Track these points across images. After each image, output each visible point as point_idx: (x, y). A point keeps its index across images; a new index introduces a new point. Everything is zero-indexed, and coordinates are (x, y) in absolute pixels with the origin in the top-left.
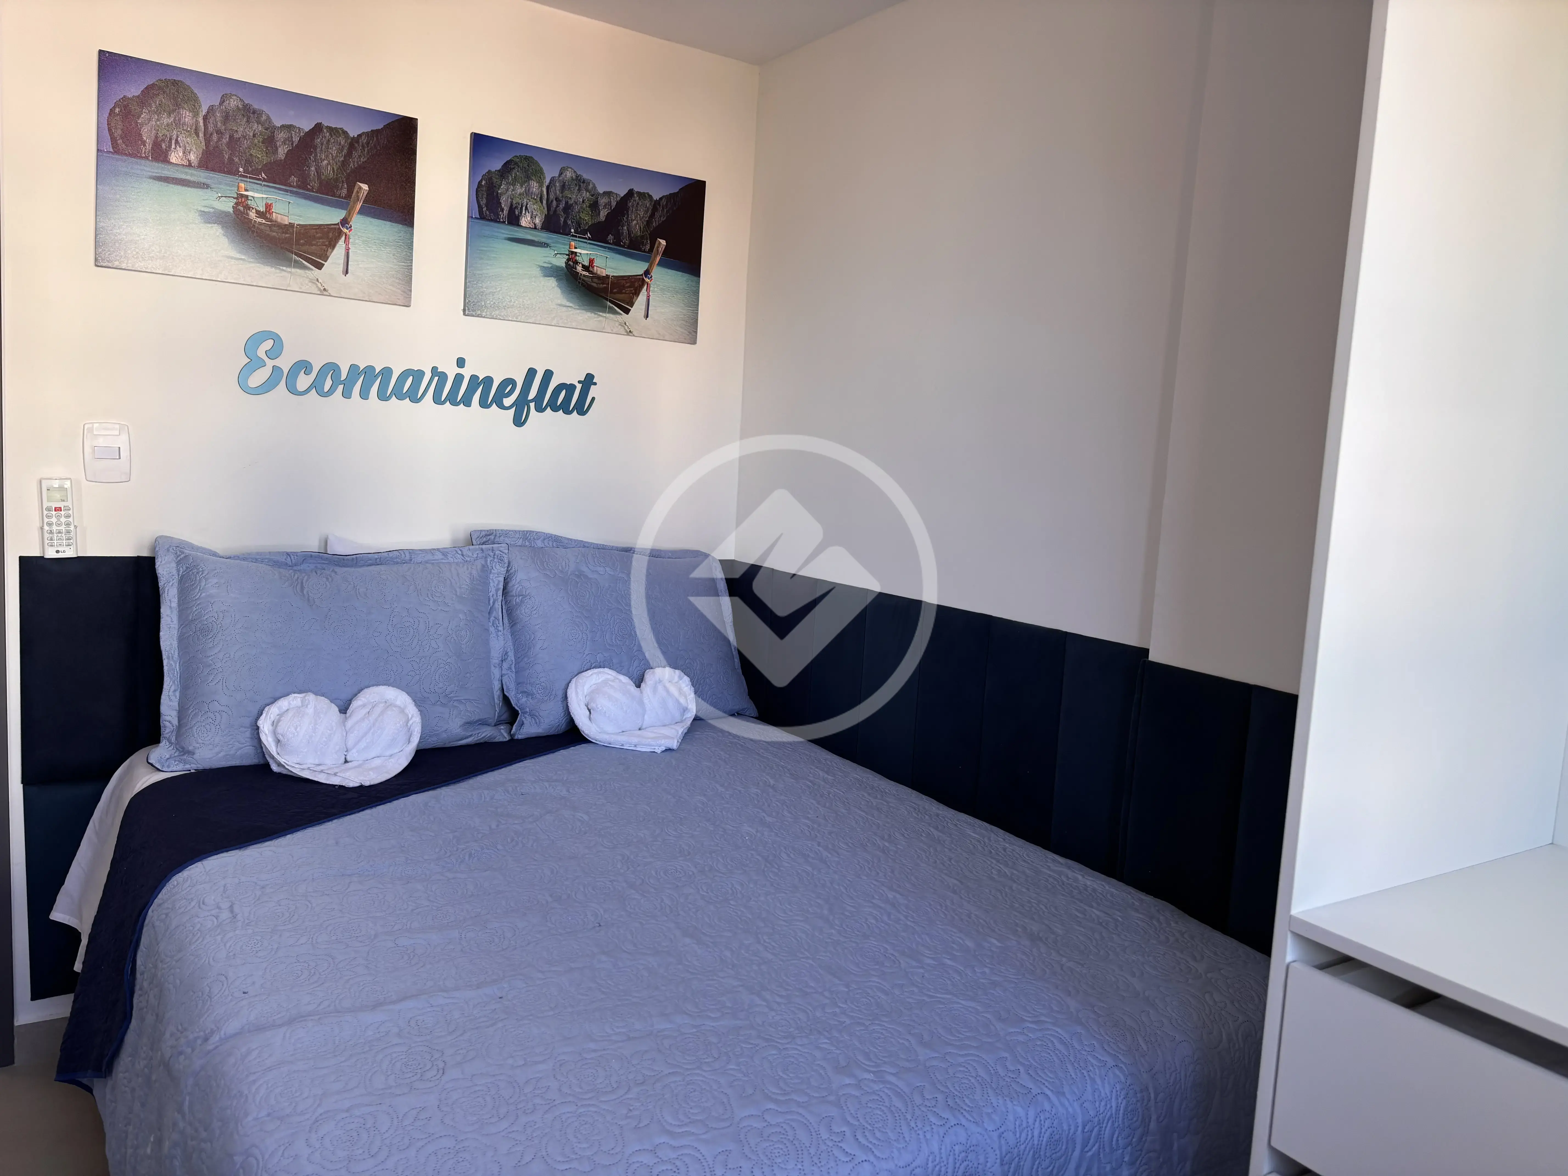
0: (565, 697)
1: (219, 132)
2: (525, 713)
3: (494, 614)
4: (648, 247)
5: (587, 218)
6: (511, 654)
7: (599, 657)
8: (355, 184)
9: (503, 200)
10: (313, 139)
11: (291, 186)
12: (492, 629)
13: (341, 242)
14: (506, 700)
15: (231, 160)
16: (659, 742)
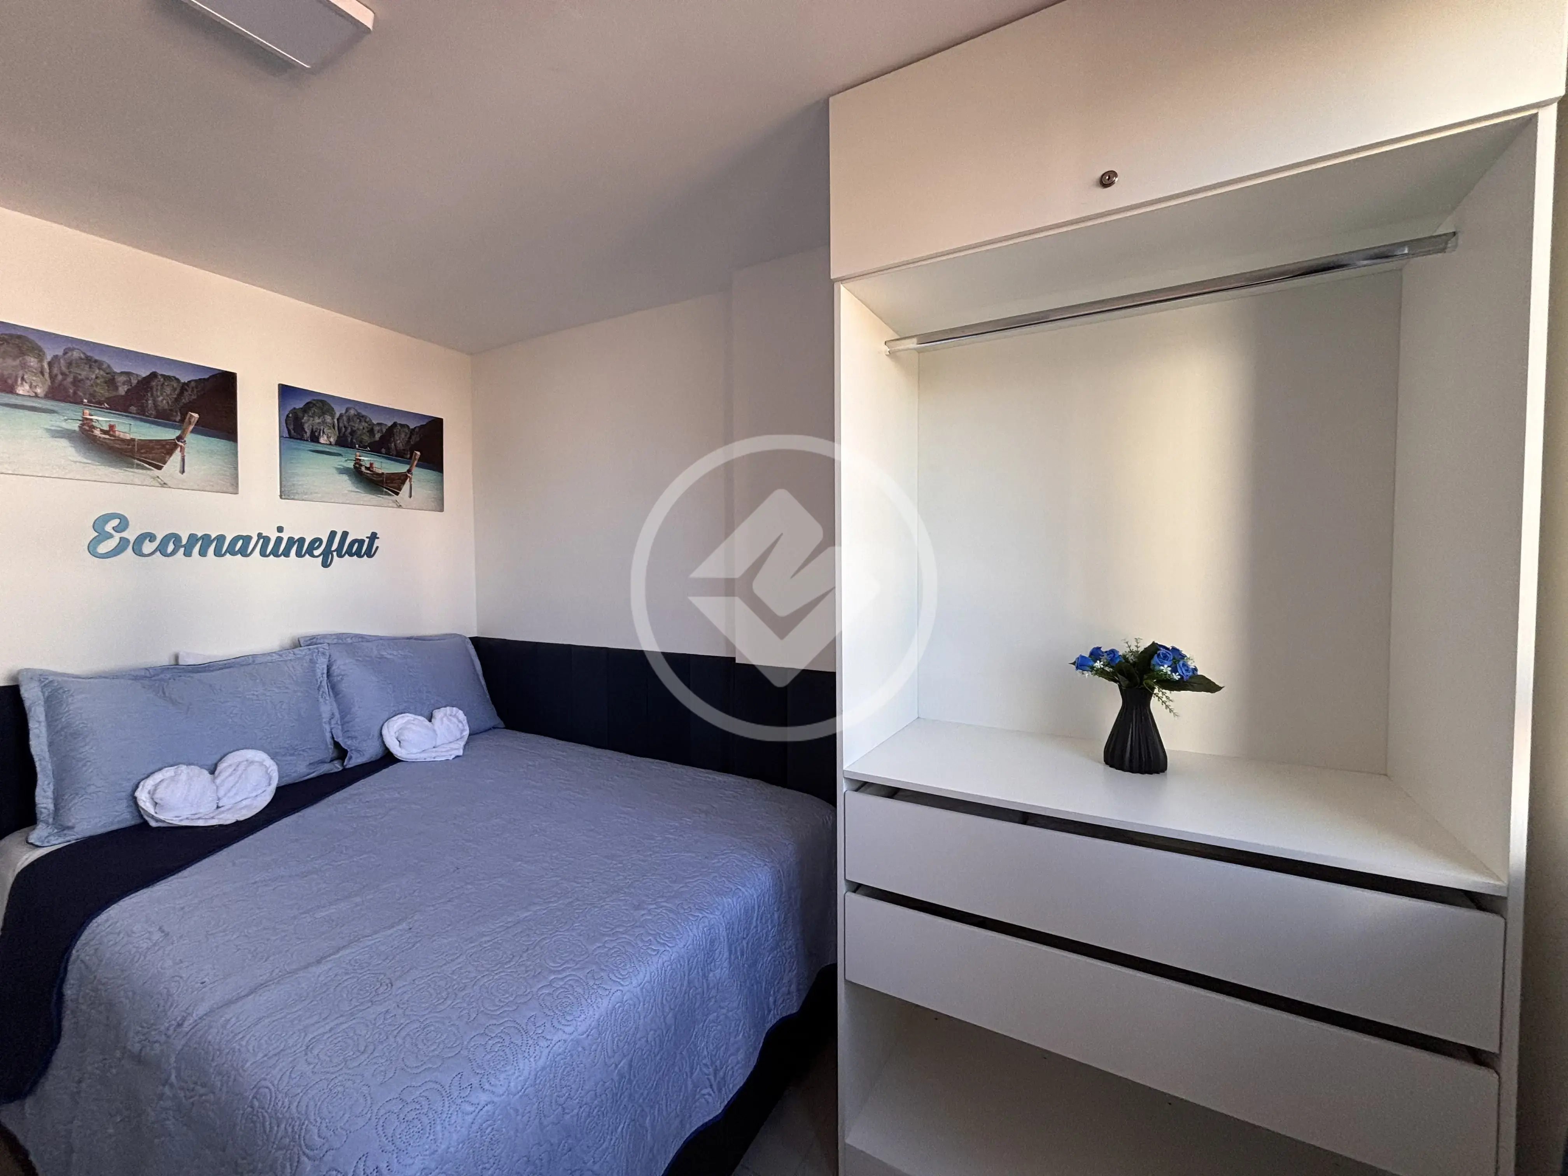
0: (381, 735)
1: (63, 374)
2: (351, 750)
3: (322, 690)
4: (408, 456)
5: (366, 438)
6: (337, 715)
7: (401, 707)
8: (187, 413)
9: (306, 426)
10: (149, 382)
11: (131, 413)
12: (321, 700)
13: (178, 452)
14: (336, 744)
15: (75, 393)
16: (450, 753)
